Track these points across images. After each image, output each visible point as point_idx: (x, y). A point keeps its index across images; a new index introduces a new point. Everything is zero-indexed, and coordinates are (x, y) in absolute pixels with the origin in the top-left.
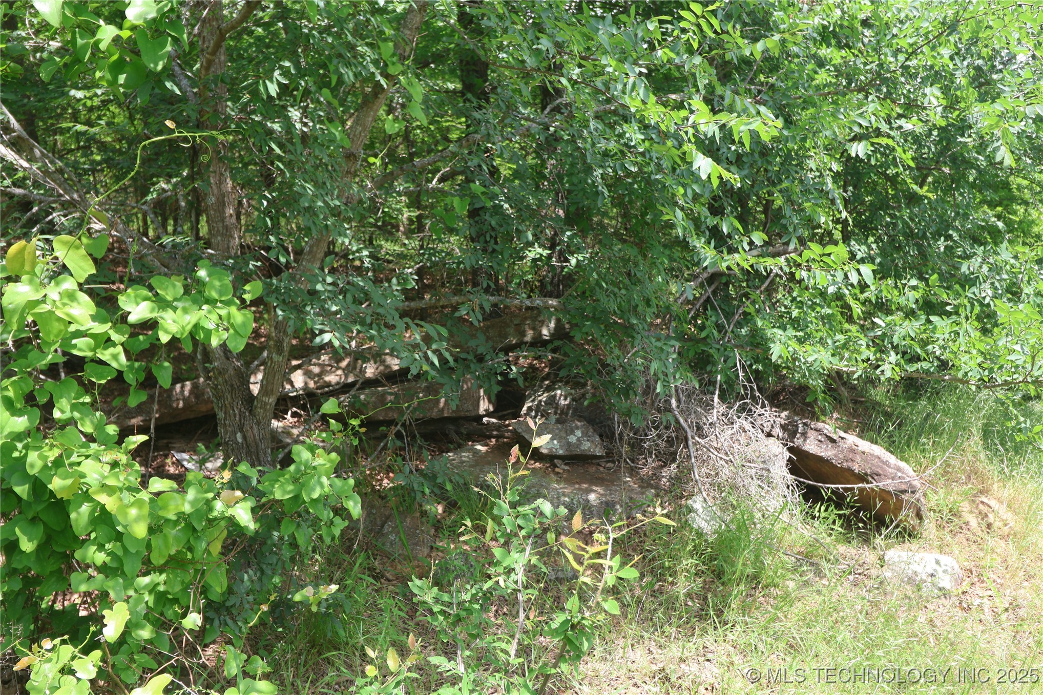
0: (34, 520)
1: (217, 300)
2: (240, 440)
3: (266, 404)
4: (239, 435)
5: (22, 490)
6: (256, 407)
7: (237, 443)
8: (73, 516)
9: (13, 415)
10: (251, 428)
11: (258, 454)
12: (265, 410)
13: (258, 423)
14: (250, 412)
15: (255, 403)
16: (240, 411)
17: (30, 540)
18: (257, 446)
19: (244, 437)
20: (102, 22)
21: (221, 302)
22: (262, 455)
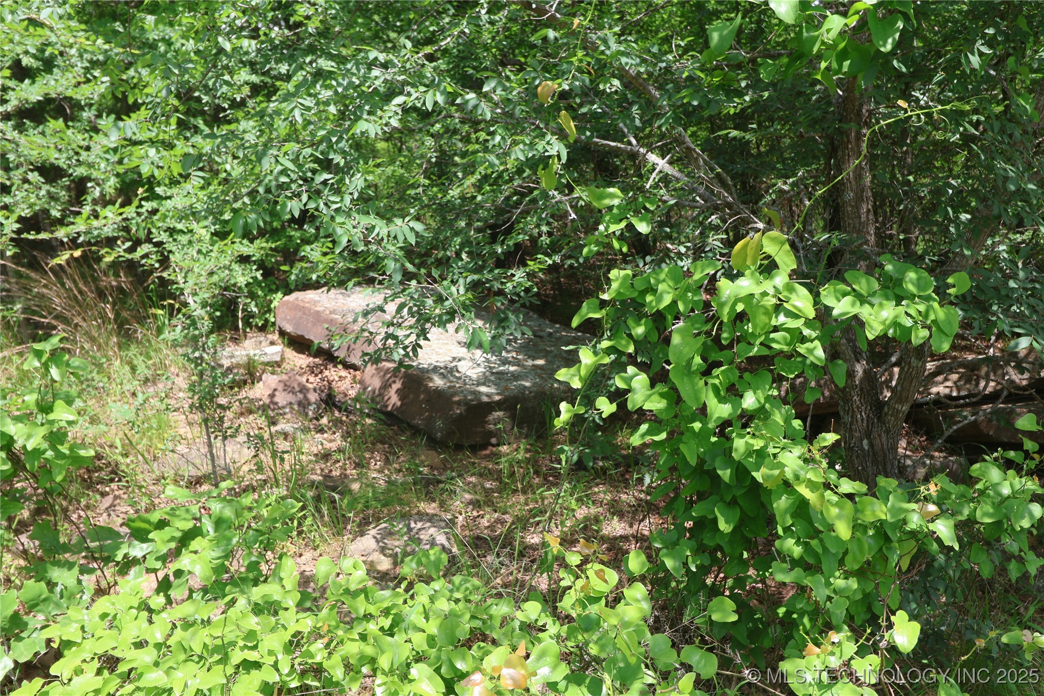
0: (733, 503)
1: (914, 296)
2: (866, 448)
3: (898, 411)
4: (865, 442)
5: (725, 474)
6: (886, 414)
7: (863, 449)
8: (775, 505)
9: (720, 402)
10: (880, 435)
11: (885, 465)
12: (897, 418)
13: (888, 432)
14: (879, 418)
15: (886, 409)
16: (868, 417)
17: (726, 522)
18: (885, 455)
19: (871, 445)
20: (828, 13)
21: (919, 297)
22: (889, 467)
